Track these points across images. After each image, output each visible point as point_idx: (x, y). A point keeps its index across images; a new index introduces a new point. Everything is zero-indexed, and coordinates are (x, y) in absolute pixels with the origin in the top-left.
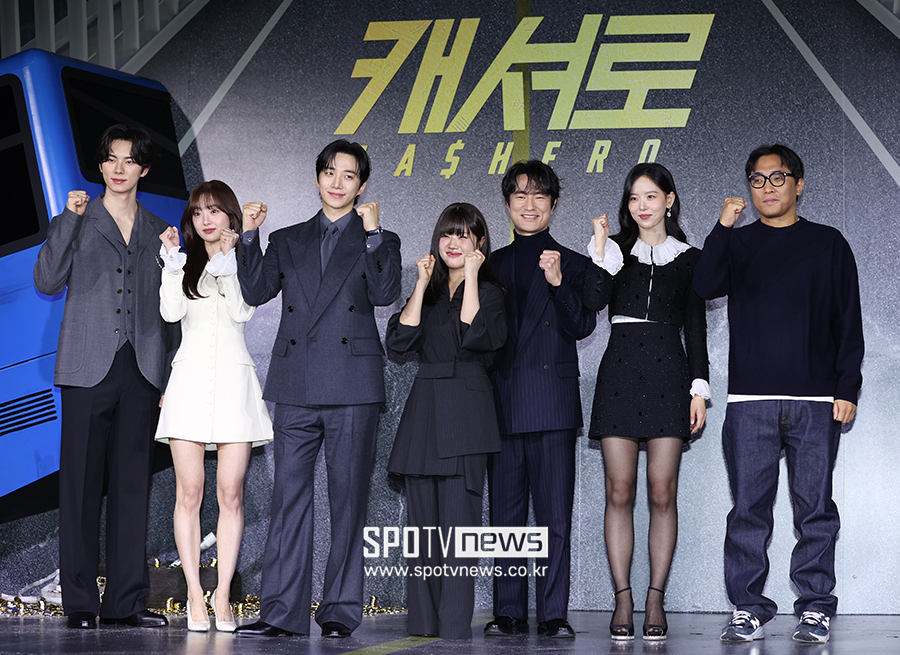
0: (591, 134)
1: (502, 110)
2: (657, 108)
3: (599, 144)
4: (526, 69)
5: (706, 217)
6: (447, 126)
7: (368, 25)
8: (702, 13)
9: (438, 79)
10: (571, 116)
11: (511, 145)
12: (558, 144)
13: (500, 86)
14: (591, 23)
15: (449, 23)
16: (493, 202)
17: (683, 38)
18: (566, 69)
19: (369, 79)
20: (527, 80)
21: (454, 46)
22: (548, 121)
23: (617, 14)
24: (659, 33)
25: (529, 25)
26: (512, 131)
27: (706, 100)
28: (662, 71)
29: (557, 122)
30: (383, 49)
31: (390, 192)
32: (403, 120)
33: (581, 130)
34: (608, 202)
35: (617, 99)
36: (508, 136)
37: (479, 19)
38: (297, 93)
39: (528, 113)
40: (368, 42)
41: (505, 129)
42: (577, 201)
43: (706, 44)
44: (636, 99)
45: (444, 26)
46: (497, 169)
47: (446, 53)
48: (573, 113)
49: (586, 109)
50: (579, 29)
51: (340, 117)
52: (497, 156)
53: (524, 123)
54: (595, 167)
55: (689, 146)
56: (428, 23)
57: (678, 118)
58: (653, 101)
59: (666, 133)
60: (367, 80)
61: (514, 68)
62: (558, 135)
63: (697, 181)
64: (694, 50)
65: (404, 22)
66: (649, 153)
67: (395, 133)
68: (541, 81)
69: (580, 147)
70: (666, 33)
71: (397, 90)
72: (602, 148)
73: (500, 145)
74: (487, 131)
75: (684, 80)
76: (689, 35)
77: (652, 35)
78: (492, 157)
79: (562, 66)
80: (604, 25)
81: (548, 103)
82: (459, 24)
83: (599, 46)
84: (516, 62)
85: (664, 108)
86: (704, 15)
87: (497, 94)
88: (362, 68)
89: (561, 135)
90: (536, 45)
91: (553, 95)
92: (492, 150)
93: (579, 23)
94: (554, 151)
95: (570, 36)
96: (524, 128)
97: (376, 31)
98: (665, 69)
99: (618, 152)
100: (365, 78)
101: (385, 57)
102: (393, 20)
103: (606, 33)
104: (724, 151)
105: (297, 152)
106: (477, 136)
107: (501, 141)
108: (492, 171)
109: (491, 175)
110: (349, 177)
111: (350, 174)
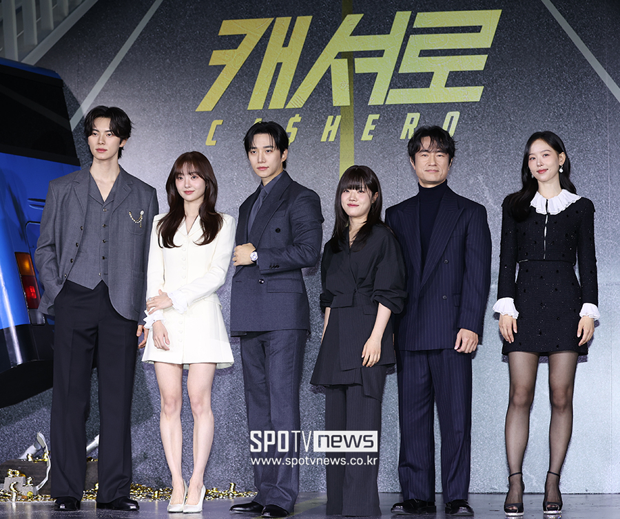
0: (404, 108)
1: (331, 89)
2: (456, 86)
3: (410, 116)
4: (350, 57)
5: (498, 174)
6: (287, 103)
7: (221, 22)
8: (491, 9)
9: (279, 65)
10: (387, 94)
11: (338, 118)
12: (377, 117)
13: (329, 71)
14: (402, 18)
15: (288, 20)
16: (325, 164)
17: (477, 29)
18: (382, 56)
19: (223, 66)
20: (351, 65)
21: (291, 38)
22: (369, 98)
23: (423, 11)
24: (457, 25)
25: (352, 20)
26: (339, 107)
27: (496, 80)
28: (460, 57)
29: (376, 98)
30: (234, 42)
32: (251, 99)
33: (396, 105)
35: (424, 80)
36: (336, 111)
37: (311, 17)
38: (165, 78)
39: (352, 92)
40: (222, 36)
41: (334, 105)
42: (393, 162)
43: (495, 34)
44: (440, 79)
45: (283, 23)
46: (328, 138)
47: (286, 44)
48: (388, 91)
49: (399, 88)
50: (392, 24)
51: (200, 97)
52: (328, 127)
53: (349, 100)
54: (407, 135)
55: (483, 116)
56: (270, 20)
57: (473, 94)
58: (453, 80)
59: (464, 106)
60: (220, 68)
61: (340, 55)
62: (376, 109)
63: (490, 145)
64: (485, 39)
65: (251, 20)
66: (450, 123)
67: (245, 110)
68: (362, 66)
69: (395, 119)
70: (463, 25)
71: (246, 75)
72: (412, 120)
73: (330, 118)
74: (319, 106)
75: (477, 63)
76: (481, 27)
77: (451, 27)
78: (324, 127)
79: (380, 53)
80: (412, 19)
81: (368, 83)
82: (295, 21)
83: (409, 37)
84: (342, 51)
85: (462, 86)
86: (493, 11)
87: (327, 77)
88: (217, 57)
89: (379, 109)
90: (357, 37)
91: (373, 76)
92: (324, 122)
93: (392, 19)
94: (374, 122)
95: (385, 29)
96: (348, 104)
97: (229, 27)
98: (462, 54)
99: (425, 122)
100: (220, 66)
101: (236, 48)
102: (242, 18)
103: (415, 26)
104: (511, 120)
105: (166, 126)
106: (311, 111)
107: (331, 115)
108: (324, 139)
109: (323, 142)
110: (268, 151)
111: (269, 149)
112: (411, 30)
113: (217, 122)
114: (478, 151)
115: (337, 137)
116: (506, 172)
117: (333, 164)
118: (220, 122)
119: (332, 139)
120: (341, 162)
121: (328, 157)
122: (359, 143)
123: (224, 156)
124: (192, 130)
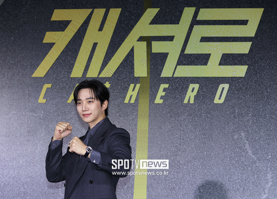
0: (187, 80)
1: (133, 64)
2: (227, 65)
3: (191, 86)
4: (149, 40)
5: (256, 132)
6: (100, 73)
7: (53, 11)
8: (256, 7)
9: (95, 45)
10: (175, 69)
11: (138, 86)
12: (167, 86)
13: (132, 50)
14: (188, 13)
15: (102, 11)
16: (127, 120)
17: (244, 22)
18: (172, 40)
19: (53, 44)
20: (149, 47)
21: (105, 25)
22: (161, 72)
23: (204, 7)
24: (230, 19)
25: (151, 13)
26: (139, 77)
27: (258, 61)
28: (231, 43)
29: (167, 72)
30: (62, 26)
31: (65, 112)
32: (74, 69)
33: (181, 77)
34: (196, 122)
35: (203, 59)
36: (136, 80)
37: (120, 9)
38: (10, 51)
39: (149, 67)
40: (53, 21)
41: (135, 76)
42: (178, 120)
43: (258, 27)
44: (215, 59)
45: (99, 13)
46: (130, 100)
47: (101, 29)
48: (176, 67)
49: (184, 65)
50: (181, 16)
51: (35, 66)
52: (130, 92)
53: (146, 73)
54: (189, 100)
55: (246, 88)
56: (90, 11)
57: (240, 71)
58: (225, 60)
59: (232, 80)
60: (51, 45)
61: (141, 39)
62: (167, 80)
63: (251, 109)
64: (250, 30)
65: (75, 10)
66: (222, 92)
67: (69, 77)
68: (158, 47)
69: (180, 88)
70: (234, 19)
71: (70, 51)
72: (193, 89)
73: (132, 86)
74: (124, 77)
75: (244, 48)
76: (248, 21)
77: (225, 20)
78: (127, 92)
79: (170, 38)
80: (196, 14)
81: (162, 60)
82: (109, 12)
83: (193, 27)
84: (143, 36)
85: (231, 65)
86: (257, 9)
87: (131, 55)
88: (49, 37)
89: (169, 80)
90: (155, 25)
91: (164, 56)
92: (127, 89)
93: (181, 12)
94: (165, 90)
95: (175, 20)
96: (146, 76)
97: (58, 15)
98: (233, 41)
99: (203, 91)
100: (51, 43)
101: (64, 31)
102: (69, 8)
103: (198, 19)
104: (267, 92)
105: (9, 87)
106: (118, 80)
107: (133, 83)
108: (126, 101)
109: (126, 103)
110: (90, 102)
111: (90, 100)
112: (195, 22)
113: (47, 86)
114: (242, 114)
115: (137, 100)
116: (262, 130)
117: (132, 120)
118: (49, 86)
119: (133, 101)
120: (138, 119)
121: (129, 115)
122: (153, 105)
123: (52, 111)
124: (29, 90)
